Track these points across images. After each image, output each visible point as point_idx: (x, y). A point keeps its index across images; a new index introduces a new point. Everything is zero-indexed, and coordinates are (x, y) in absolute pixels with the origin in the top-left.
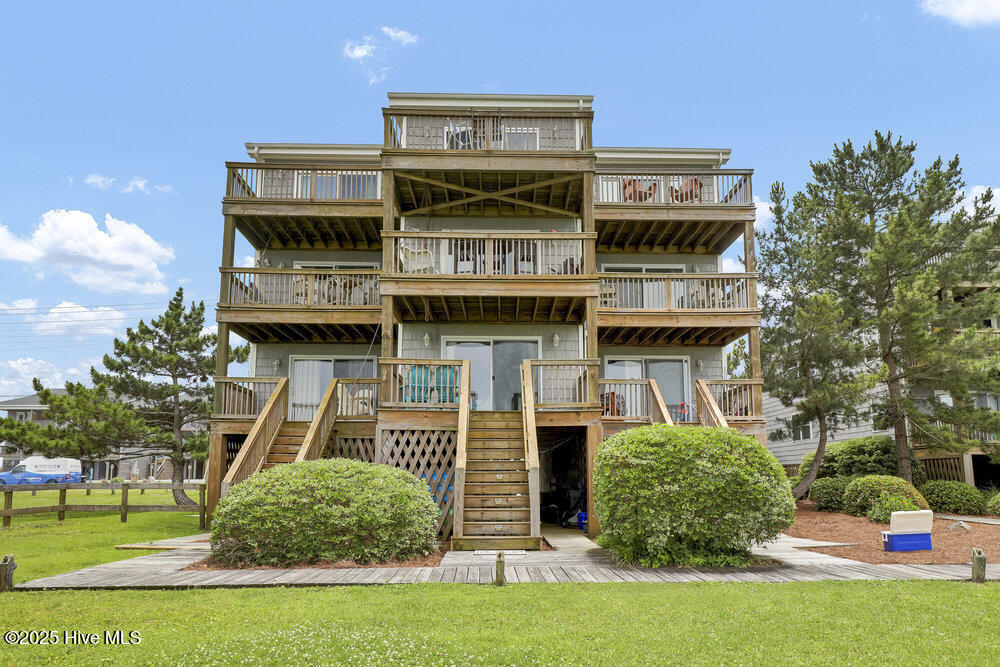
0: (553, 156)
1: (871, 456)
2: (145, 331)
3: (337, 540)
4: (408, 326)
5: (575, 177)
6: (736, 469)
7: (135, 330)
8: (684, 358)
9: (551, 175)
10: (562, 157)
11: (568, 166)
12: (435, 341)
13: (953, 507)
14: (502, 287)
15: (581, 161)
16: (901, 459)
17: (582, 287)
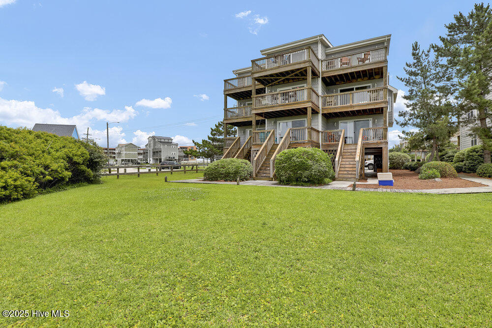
0: (298, 64)
1: (477, 153)
2: (219, 124)
3: (221, 176)
4: (268, 119)
5: (304, 69)
6: (302, 160)
7: (217, 125)
8: (370, 119)
9: (298, 69)
10: (300, 63)
11: (302, 66)
12: (275, 123)
13: (488, 175)
14: (282, 107)
15: (306, 63)
16: (485, 154)
17: (305, 104)
